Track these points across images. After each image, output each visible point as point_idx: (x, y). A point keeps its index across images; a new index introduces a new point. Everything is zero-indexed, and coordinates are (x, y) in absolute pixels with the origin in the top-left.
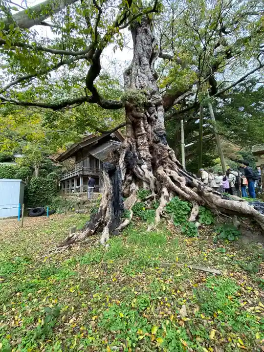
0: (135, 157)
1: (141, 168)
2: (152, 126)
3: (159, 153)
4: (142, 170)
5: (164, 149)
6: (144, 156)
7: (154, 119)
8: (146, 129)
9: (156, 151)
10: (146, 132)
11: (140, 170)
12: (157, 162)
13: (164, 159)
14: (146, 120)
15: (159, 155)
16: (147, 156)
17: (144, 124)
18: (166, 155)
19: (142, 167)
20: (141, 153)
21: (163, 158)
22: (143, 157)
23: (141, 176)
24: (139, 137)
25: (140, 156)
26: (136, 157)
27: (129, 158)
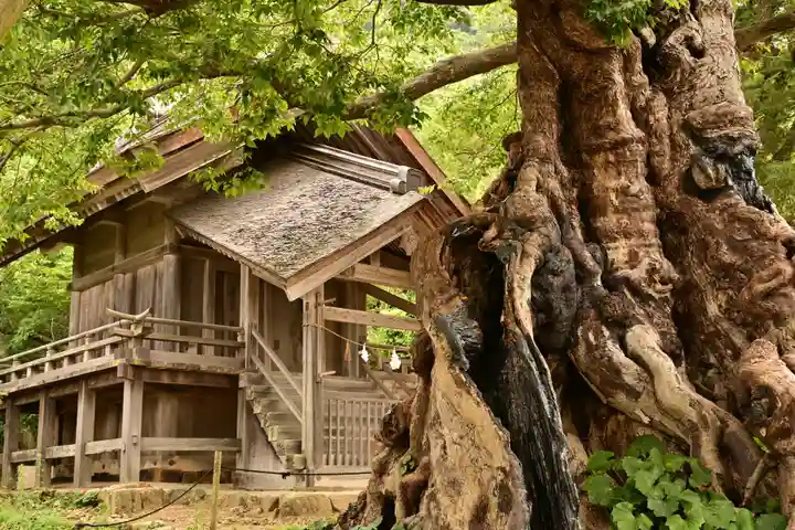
0: (582, 274)
1: (624, 347)
2: (669, 94)
3: (728, 257)
4: (636, 359)
5: (761, 236)
6: (638, 274)
7: (686, 56)
8: (640, 115)
9: (704, 246)
10: (639, 133)
11: (618, 356)
12: (713, 309)
13: (768, 295)
14: (639, 66)
15: (726, 270)
16: (652, 271)
17: (628, 83)
18: (778, 273)
19: (630, 336)
20: (611, 255)
21: (760, 287)
22: (627, 281)
23: (633, 394)
24: (600, 159)
25: (608, 269)
26: (592, 274)
27: (557, 282)
